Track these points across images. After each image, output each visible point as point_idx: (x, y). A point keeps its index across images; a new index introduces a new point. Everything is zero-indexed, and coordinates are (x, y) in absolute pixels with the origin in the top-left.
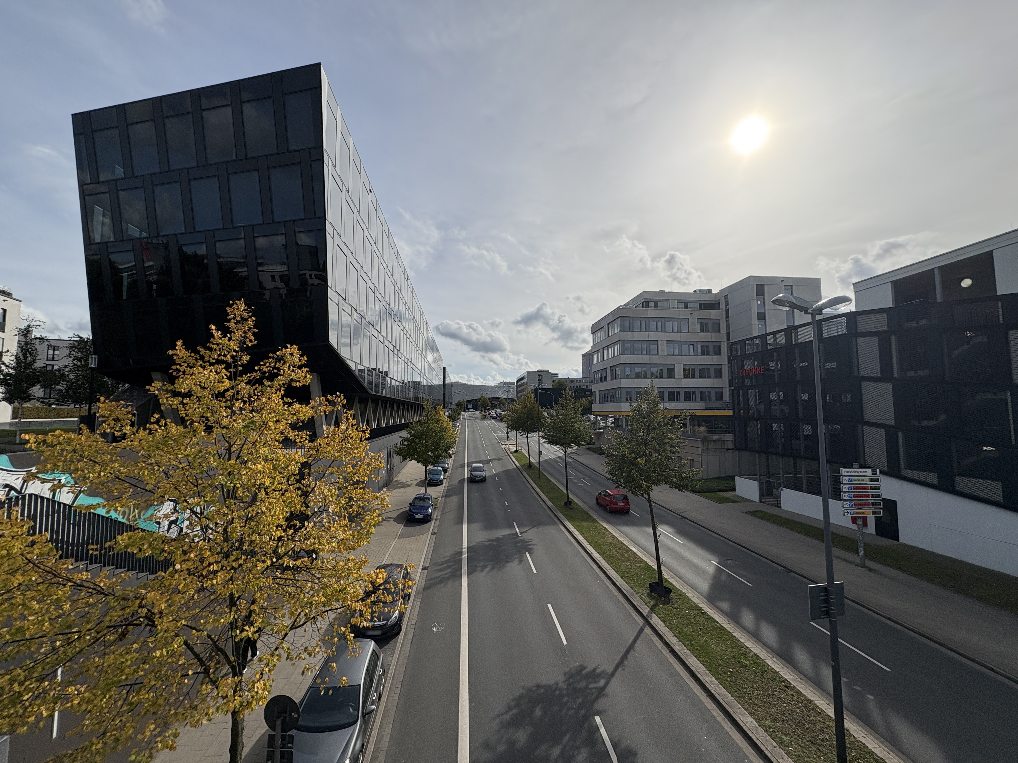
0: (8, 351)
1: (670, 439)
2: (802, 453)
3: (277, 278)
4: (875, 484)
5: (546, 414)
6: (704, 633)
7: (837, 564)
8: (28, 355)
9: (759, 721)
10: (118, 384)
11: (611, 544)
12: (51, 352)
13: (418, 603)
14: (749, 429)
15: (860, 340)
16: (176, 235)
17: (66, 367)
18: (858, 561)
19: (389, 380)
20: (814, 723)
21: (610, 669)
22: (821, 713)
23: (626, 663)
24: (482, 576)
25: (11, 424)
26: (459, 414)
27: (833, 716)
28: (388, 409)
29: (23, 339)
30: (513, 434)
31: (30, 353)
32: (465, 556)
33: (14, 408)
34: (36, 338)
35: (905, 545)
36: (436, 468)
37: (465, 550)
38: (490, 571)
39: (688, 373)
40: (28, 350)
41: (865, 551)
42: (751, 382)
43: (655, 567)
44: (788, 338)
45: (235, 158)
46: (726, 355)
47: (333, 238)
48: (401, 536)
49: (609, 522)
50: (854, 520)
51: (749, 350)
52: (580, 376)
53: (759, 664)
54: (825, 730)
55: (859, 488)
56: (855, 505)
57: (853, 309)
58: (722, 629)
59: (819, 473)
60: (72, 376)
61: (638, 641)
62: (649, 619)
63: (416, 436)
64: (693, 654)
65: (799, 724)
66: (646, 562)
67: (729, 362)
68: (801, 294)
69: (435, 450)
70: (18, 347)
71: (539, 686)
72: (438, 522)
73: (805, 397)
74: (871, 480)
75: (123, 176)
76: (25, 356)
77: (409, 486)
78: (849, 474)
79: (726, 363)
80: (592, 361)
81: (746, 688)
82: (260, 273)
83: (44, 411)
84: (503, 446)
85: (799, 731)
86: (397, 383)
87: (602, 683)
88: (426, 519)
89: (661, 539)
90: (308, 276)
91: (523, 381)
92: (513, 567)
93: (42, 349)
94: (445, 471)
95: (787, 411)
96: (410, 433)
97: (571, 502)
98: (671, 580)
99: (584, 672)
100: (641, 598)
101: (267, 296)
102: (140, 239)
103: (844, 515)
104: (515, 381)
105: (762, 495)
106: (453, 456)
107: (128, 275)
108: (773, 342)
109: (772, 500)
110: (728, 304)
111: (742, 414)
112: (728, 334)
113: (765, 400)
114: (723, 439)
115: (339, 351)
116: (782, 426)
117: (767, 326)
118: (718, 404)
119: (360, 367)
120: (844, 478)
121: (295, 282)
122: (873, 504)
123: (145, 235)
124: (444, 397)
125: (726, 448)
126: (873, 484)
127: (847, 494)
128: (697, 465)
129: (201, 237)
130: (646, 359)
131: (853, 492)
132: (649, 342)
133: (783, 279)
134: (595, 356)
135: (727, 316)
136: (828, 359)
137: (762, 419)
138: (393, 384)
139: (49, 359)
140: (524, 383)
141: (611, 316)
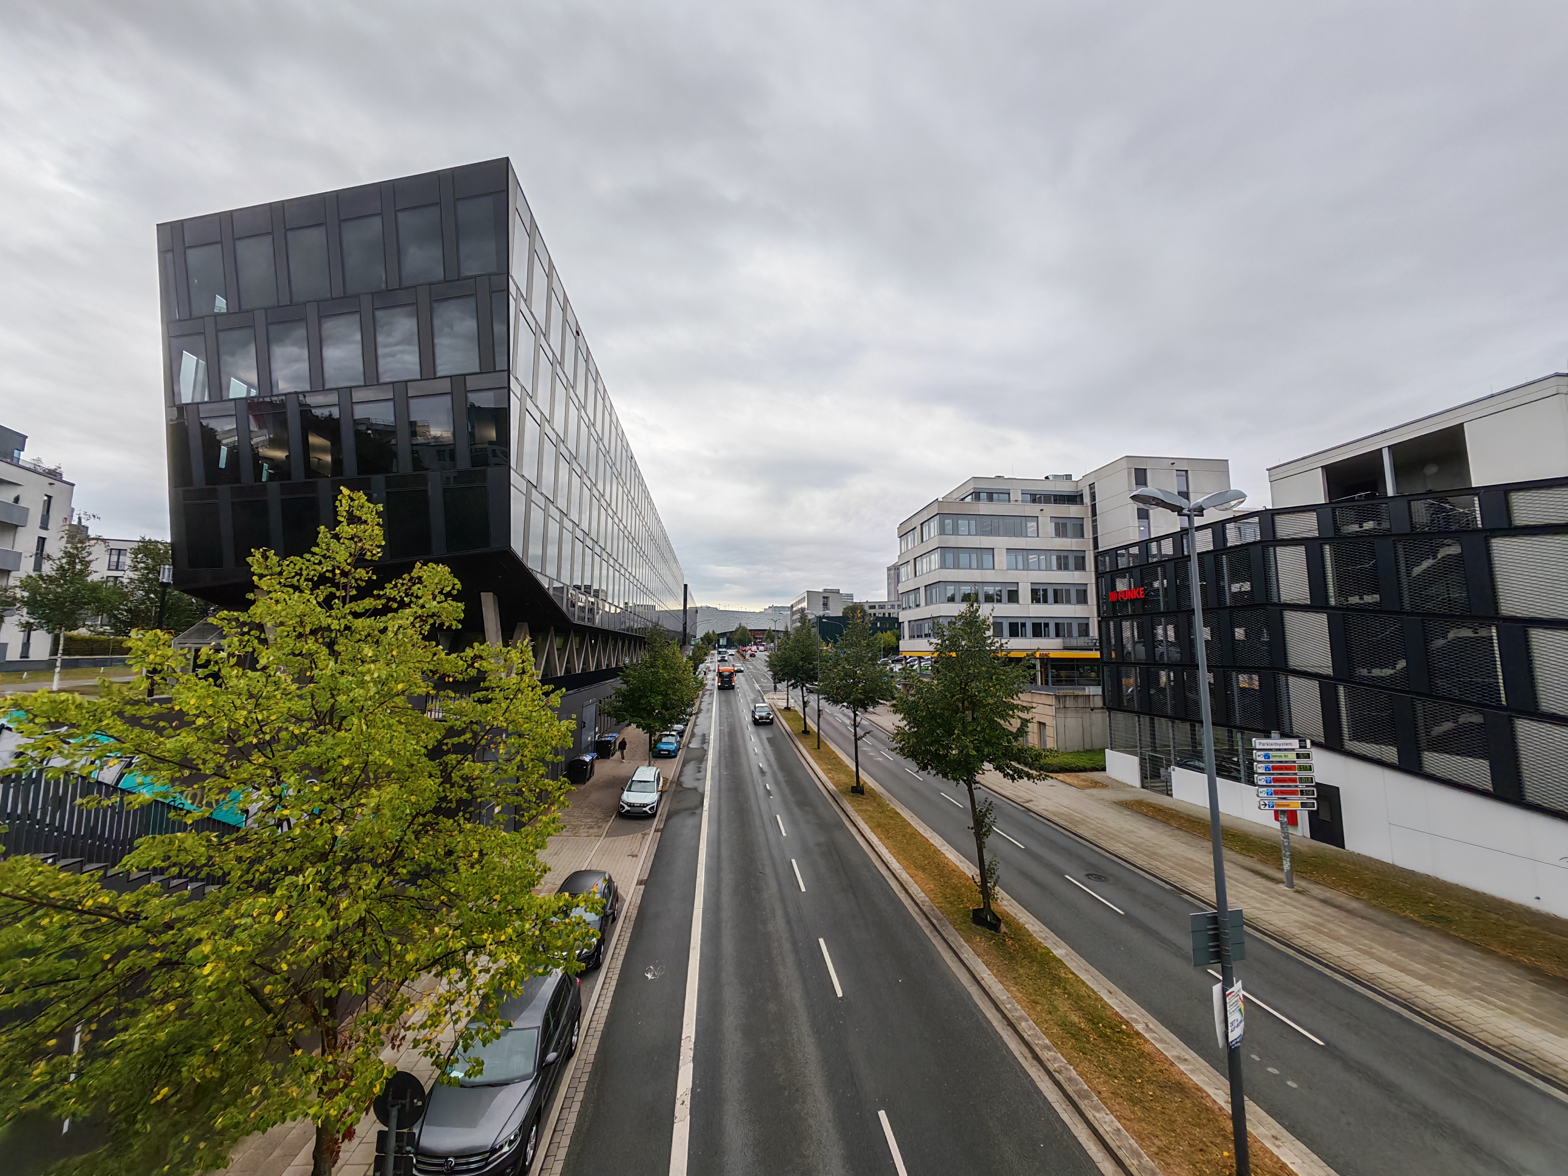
8: (77, 563)
12: (114, 558)
14: (1124, 678)
15: (1280, 551)
16: (297, 393)
17: (131, 580)
18: (1281, 877)
19: (601, 602)
28: (600, 645)
29: (71, 540)
31: (80, 560)
33: (54, 639)
34: (91, 538)
35: (1353, 855)
39: (1038, 596)
40: (76, 555)
41: (1293, 862)
42: (1126, 610)
44: (1178, 546)
45: (384, 287)
46: (1092, 569)
47: (520, 400)
48: (611, 832)
51: (1122, 563)
52: (884, 598)
55: (1281, 768)
56: (1276, 793)
57: (1269, 506)
58: (1078, 982)
67: (1096, 580)
70: (64, 551)
74: (1299, 756)
75: (226, 310)
78: (1266, 747)
79: (1093, 581)
80: (900, 576)
91: (799, 606)
93: (98, 555)
95: (1178, 655)
96: (626, 683)
97: (862, 785)
98: (1004, 906)
102: (247, 399)
104: (789, 606)
105: (1143, 777)
108: (1156, 552)
109: (1159, 785)
110: (1094, 497)
111: (1113, 656)
112: (1095, 540)
113: (1147, 637)
114: (1087, 693)
115: (524, 562)
116: (1172, 674)
117: (1152, 529)
118: (1082, 641)
119: (557, 584)
120: (1259, 753)
121: (464, 463)
122: (1302, 792)
123: (254, 393)
124: (685, 629)
125: (1092, 706)
126: (1303, 762)
127: (1264, 777)
128: (1050, 731)
129: (333, 398)
130: (975, 575)
131: (1273, 774)
132: (980, 550)
133: (1173, 461)
134: (903, 570)
135: (1094, 514)
136: (1236, 578)
137: (1142, 664)
138: (607, 609)
139: (111, 567)
140: (803, 610)
141: (925, 512)
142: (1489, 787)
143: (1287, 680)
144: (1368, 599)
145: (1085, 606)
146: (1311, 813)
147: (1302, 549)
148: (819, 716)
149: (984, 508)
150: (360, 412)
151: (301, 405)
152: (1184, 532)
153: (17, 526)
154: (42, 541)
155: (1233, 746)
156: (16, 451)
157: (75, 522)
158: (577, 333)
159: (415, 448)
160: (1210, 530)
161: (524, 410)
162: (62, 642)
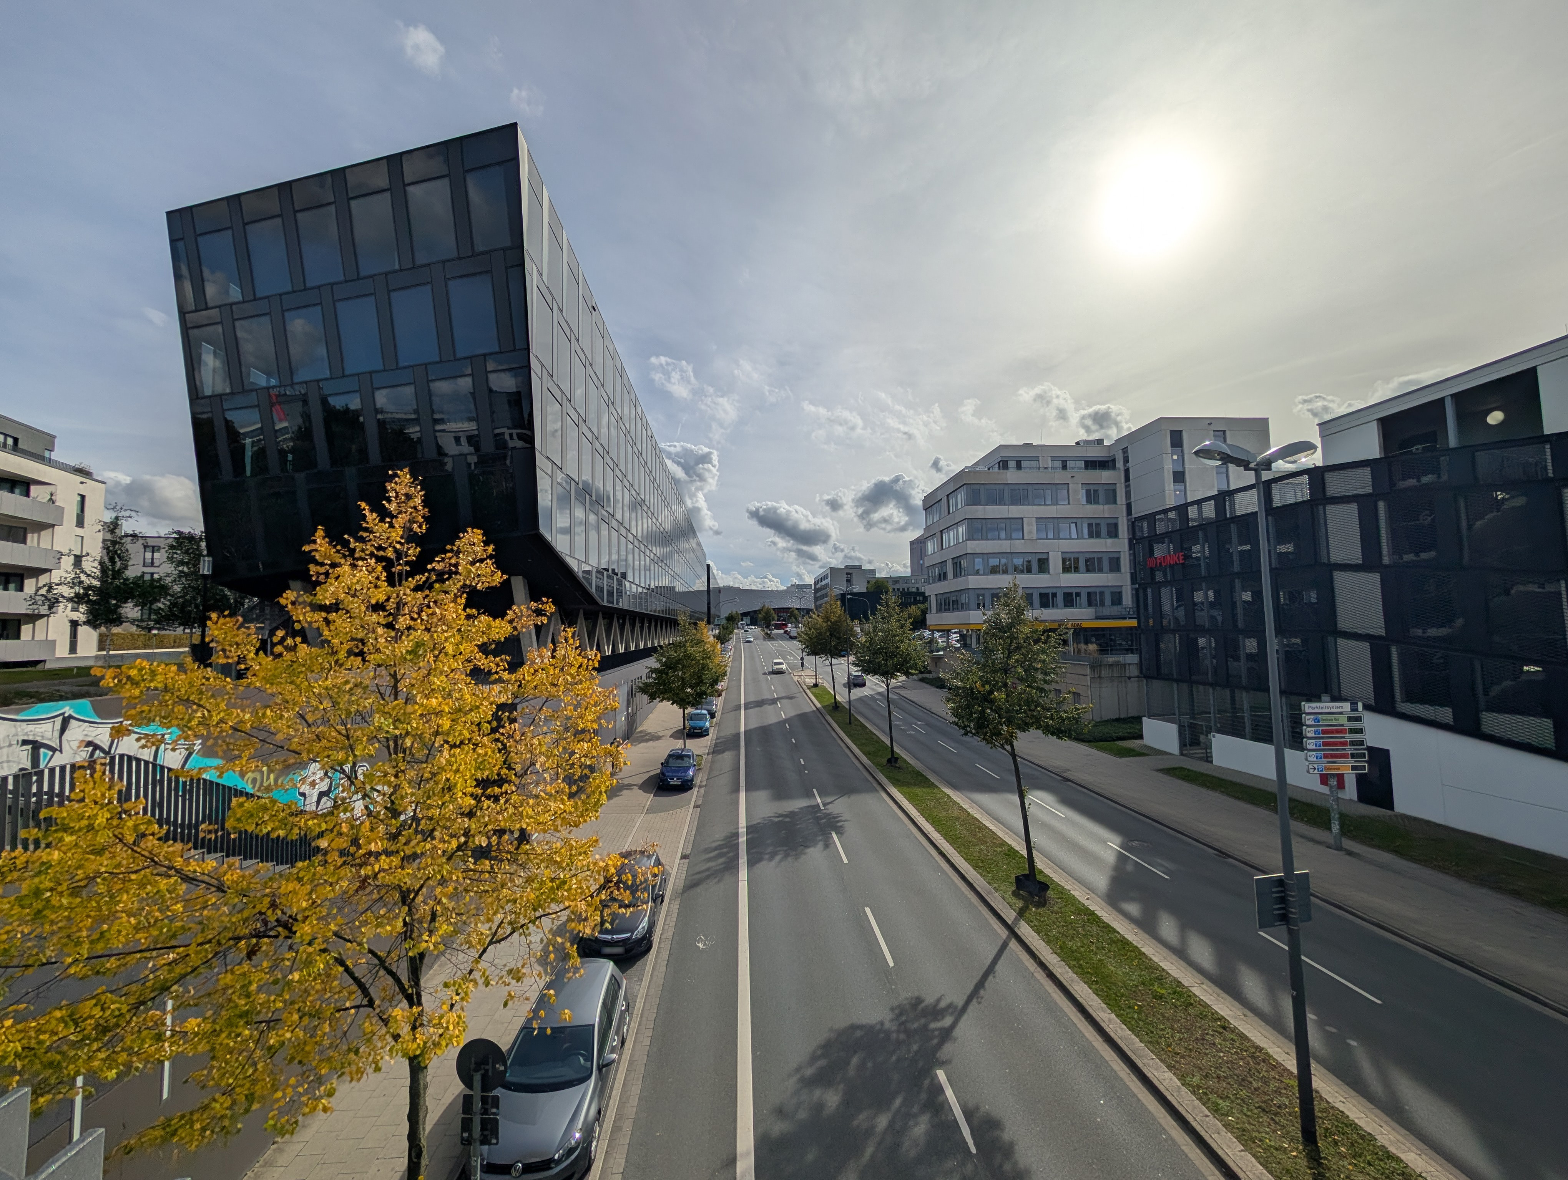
0: (88, 554)
1: (1044, 661)
2: (1244, 681)
3: (463, 441)
4: (1356, 725)
5: (858, 630)
6: (1098, 948)
7: (1298, 847)
8: (117, 559)
9: (1182, 1078)
10: (243, 598)
11: (957, 819)
12: (149, 555)
13: (676, 906)
14: (1162, 646)
15: (1330, 509)
16: (318, 381)
17: (168, 575)
18: (1331, 841)
19: (627, 584)
20: (1266, 1081)
21: (960, 1003)
22: (1277, 1066)
23: (982, 992)
24: (769, 868)
25: (97, 657)
26: (731, 633)
27: (1295, 1071)
28: (627, 626)
29: (109, 536)
30: (810, 660)
31: (119, 556)
32: (743, 839)
33: (101, 635)
34: (127, 535)
35: (1403, 816)
36: (699, 711)
37: (743, 830)
38: (781, 861)
39: (1070, 565)
40: (116, 552)
41: (1342, 826)
42: (1165, 576)
43: (1024, 853)
44: (1220, 509)
45: (397, 267)
46: (1126, 535)
47: (541, 379)
48: (650, 811)
49: (955, 787)
50: (1324, 779)
51: (1160, 528)
52: (907, 572)
53: (1181, 994)
54: (1283, 1091)
55: (1331, 732)
56: (1325, 756)
57: (1320, 464)
58: (1125, 943)
59: (1270, 710)
60: (177, 588)
61: (1000, 962)
62: (1016, 930)
63: (670, 666)
64: (1082, 979)
65: (1243, 1082)
66: (1009, 846)
67: (1131, 546)
68: (1238, 441)
69: (697, 684)
70: (104, 548)
71: (854, 1027)
72: (702, 790)
73: (1247, 596)
74: (1350, 719)
75: (240, 298)
76: (112, 560)
77: (658, 738)
78: (1316, 711)
79: (1127, 548)
80: (926, 549)
81: (1162, 1030)
82: (438, 434)
83: (142, 639)
84: (796, 679)
85: (1243, 1093)
86: (640, 590)
87: (947, 1021)
88: (686, 786)
89: (1032, 811)
90: (507, 437)
91: (823, 583)
92: (815, 854)
93: (135, 551)
94: (712, 716)
95: (1220, 618)
96: (660, 661)
97: (897, 759)
98: (1047, 871)
99: (923, 1005)
100: (1004, 899)
101: (449, 467)
102: (268, 388)
103: (1308, 772)
104: (812, 582)
105: (1183, 745)
106: (723, 694)
107: (253, 442)
108: (1196, 516)
109: (1199, 752)
110: (1128, 462)
111: (1151, 624)
112: (1129, 506)
113: (1187, 602)
114: (1123, 662)
115: (554, 545)
116: (1212, 641)
117: (1189, 493)
119: (585, 567)
120: (1308, 717)
121: (488, 445)
122: (1353, 756)
123: (274, 382)
124: (709, 608)
125: (1128, 675)
126: (1354, 725)
127: (1313, 741)
129: (353, 384)
130: (1004, 546)
131: (1323, 738)
132: (1009, 520)
133: (1209, 422)
134: (929, 544)
135: (1127, 479)
136: (1282, 539)
137: (1182, 630)
138: (634, 590)
139: (147, 564)
140: (826, 586)
141: (952, 483)
142: (1552, 746)
143: (1336, 642)
144: (1424, 555)
145: (1118, 574)
146: (1360, 777)
147: (1354, 507)
148: (849, 693)
149: (1013, 476)
150: (381, 400)
151: (319, 395)
152: (1225, 494)
153: (53, 526)
154: (79, 539)
156: (47, 451)
158: (593, 308)
160: (1255, 491)
161: (545, 390)
162: (107, 638)
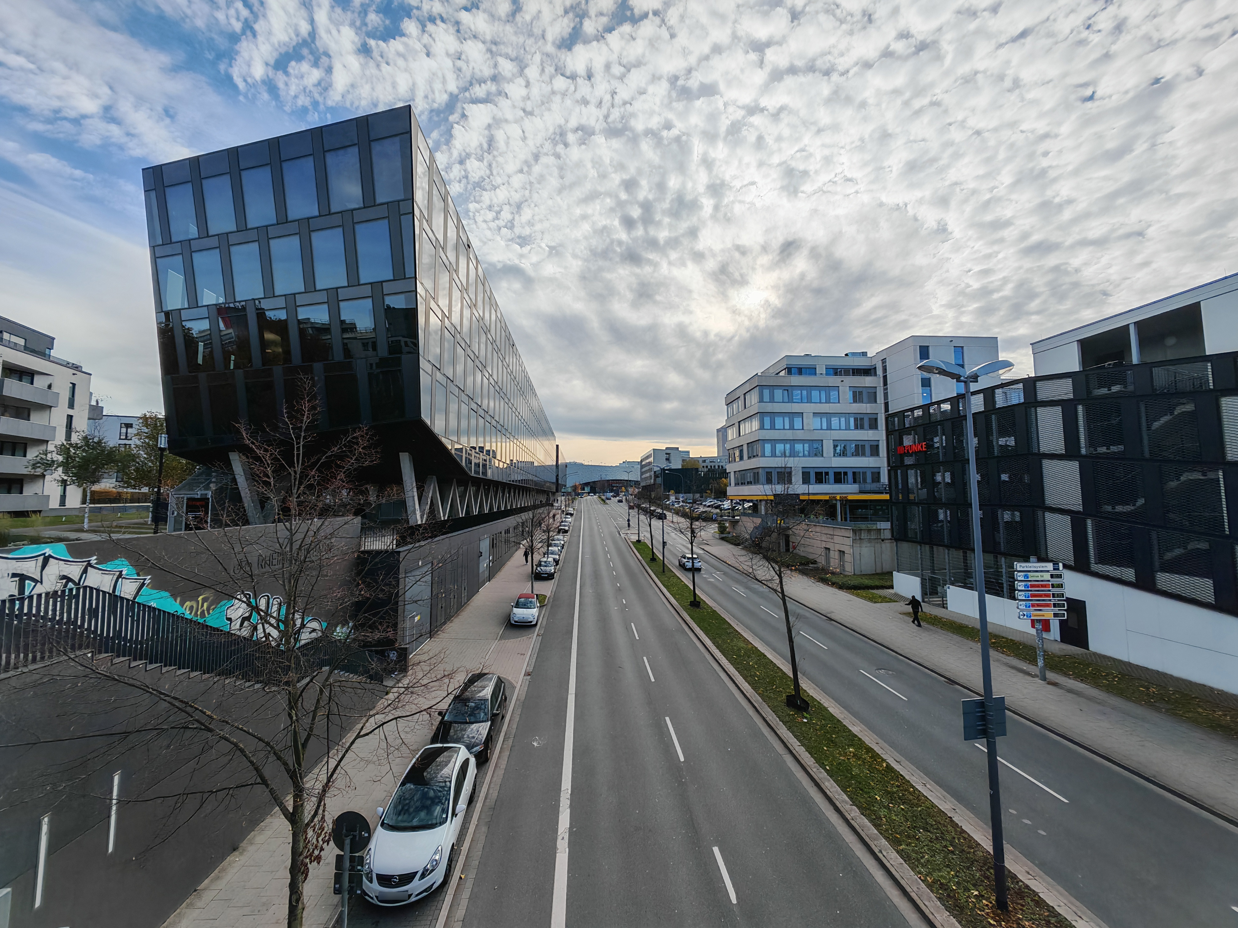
10: (195, 465)
11: (742, 648)
12: (124, 430)
14: (909, 515)
15: (1040, 410)
16: (254, 300)
18: (1036, 672)
25: (80, 509)
26: (575, 499)
28: (492, 493)
29: (92, 416)
30: (635, 520)
33: (83, 492)
34: (106, 416)
35: (1096, 654)
39: (840, 450)
41: (1046, 661)
42: (912, 460)
43: (791, 674)
44: (955, 408)
45: (316, 214)
46: (884, 428)
47: (425, 300)
50: (1033, 624)
51: (908, 423)
55: (1037, 586)
56: (1033, 605)
57: (1032, 375)
66: (780, 669)
67: (887, 437)
72: (545, 622)
74: (1053, 576)
75: (197, 235)
78: (1026, 569)
79: (884, 438)
80: (727, 436)
84: (623, 536)
89: (797, 640)
91: (647, 461)
95: (954, 496)
97: (698, 600)
98: (808, 690)
102: (216, 305)
103: (1020, 618)
104: (639, 460)
105: (924, 591)
107: (204, 345)
108: (937, 413)
109: (936, 600)
110: (886, 369)
111: (900, 498)
112: (886, 405)
113: (928, 482)
114: (879, 528)
115: (432, 428)
116: (948, 512)
117: (933, 395)
118: (874, 487)
119: (457, 446)
120: (1019, 574)
121: (383, 351)
122: (1055, 605)
123: (221, 300)
124: (557, 480)
125: (882, 538)
126: (1056, 581)
127: (1023, 593)
128: (848, 558)
129: (281, 302)
130: (789, 435)
131: (1031, 591)
132: (792, 415)
133: (951, 339)
134: (730, 432)
135: (885, 383)
136: (1003, 433)
137: (924, 504)
138: (497, 465)
139: (122, 437)
140: (650, 463)
141: (748, 384)
142: (1211, 600)
143: (1044, 515)
144: (1114, 449)
145: (877, 458)
146: (1061, 622)
147: (1059, 409)
148: (664, 548)
149: (796, 380)
150: (302, 314)
151: (257, 309)
152: (961, 396)
153: (51, 407)
154: (70, 418)
155: (997, 568)
156: (47, 350)
157: (94, 403)
158: (468, 245)
159: (345, 341)
160: (982, 395)
161: (429, 309)
162: (88, 494)
